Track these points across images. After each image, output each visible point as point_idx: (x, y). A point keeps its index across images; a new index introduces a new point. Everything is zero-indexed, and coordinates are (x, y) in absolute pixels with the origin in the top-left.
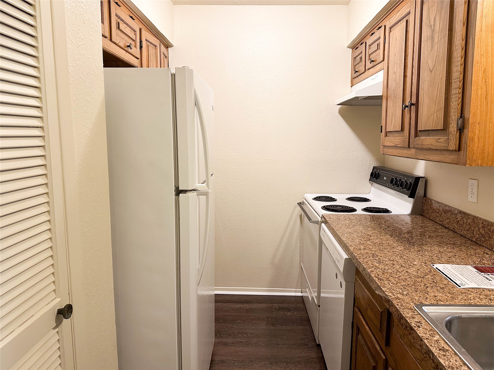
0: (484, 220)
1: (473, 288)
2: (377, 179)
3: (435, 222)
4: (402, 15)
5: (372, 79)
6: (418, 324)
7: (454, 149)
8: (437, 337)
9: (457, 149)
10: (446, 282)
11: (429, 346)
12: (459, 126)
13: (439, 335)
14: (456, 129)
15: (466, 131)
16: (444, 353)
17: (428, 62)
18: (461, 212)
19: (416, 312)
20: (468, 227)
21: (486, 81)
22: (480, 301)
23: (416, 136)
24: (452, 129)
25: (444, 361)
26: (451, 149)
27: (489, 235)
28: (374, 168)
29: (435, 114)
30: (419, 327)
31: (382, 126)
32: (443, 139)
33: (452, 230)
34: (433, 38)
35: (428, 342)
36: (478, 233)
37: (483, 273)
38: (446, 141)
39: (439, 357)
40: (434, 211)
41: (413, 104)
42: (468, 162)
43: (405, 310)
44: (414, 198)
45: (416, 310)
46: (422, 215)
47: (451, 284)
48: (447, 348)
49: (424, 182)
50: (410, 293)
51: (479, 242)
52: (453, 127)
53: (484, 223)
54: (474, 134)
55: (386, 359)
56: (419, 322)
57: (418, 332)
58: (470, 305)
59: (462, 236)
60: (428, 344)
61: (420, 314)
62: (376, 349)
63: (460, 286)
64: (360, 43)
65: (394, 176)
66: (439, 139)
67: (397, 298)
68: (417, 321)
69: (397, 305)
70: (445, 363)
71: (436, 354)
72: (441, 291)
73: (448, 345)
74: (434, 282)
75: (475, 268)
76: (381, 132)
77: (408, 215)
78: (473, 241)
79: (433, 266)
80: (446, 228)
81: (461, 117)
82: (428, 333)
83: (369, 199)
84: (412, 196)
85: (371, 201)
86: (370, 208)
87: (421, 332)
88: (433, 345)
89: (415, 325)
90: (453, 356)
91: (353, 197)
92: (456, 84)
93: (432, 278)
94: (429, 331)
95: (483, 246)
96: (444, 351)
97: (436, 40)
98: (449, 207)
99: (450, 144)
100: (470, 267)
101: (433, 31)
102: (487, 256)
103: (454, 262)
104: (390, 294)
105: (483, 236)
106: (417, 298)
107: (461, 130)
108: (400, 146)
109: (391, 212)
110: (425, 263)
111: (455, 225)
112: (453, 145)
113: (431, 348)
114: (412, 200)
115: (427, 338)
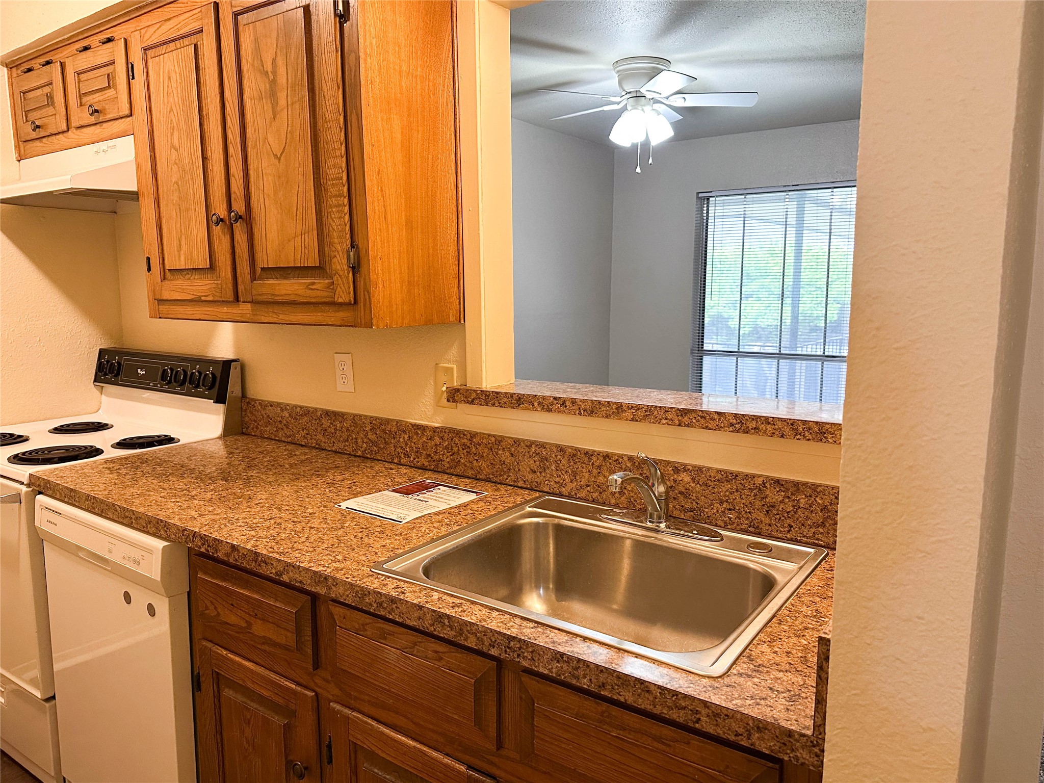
0: (372, 417)
1: (417, 518)
2: (117, 375)
3: (276, 440)
4: (179, 30)
5: (97, 152)
6: (399, 590)
7: (347, 301)
8: (436, 596)
9: (352, 300)
10: (378, 523)
11: (438, 610)
12: (352, 261)
13: (437, 591)
14: (345, 267)
15: (363, 270)
16: (461, 609)
17: (266, 138)
18: (327, 413)
19: (380, 576)
20: (345, 436)
21: (382, 190)
22: (439, 531)
23: (254, 278)
24: (338, 267)
25: (469, 618)
26: (340, 300)
27: (384, 439)
28: (102, 352)
29: (298, 239)
30: (403, 593)
31: (148, 259)
32: (320, 283)
33: (314, 447)
34: (273, 95)
35: (432, 605)
36: (365, 440)
37: (410, 496)
38: (328, 288)
39: (460, 616)
40: (269, 421)
41: (239, 217)
42: (374, 321)
43: (364, 581)
44: (224, 403)
45: (379, 574)
46: (243, 434)
47: (387, 522)
48: (458, 601)
49: (239, 369)
50: (347, 556)
51: (369, 456)
52: (340, 264)
53: (374, 422)
54: (377, 275)
55: (317, 694)
56: (398, 587)
57: (408, 599)
58: (433, 540)
59: (336, 452)
60: (434, 609)
61: (389, 577)
62: (288, 689)
63: (401, 522)
64: (43, 60)
65: (167, 365)
66: (313, 284)
67: (337, 569)
68: (393, 587)
69: (347, 578)
70: (472, 619)
71: (453, 615)
72: (383, 535)
73: (456, 597)
74: (363, 528)
75: (394, 491)
76: (149, 270)
77: (219, 438)
78: (359, 456)
79: (340, 506)
80: (302, 446)
81: (352, 247)
82: (421, 595)
83: (107, 425)
84: (220, 399)
85: (112, 426)
86: (132, 439)
87: (410, 598)
88: (441, 606)
89: (397, 593)
90: (472, 606)
91: (68, 425)
92: (336, 190)
93: (355, 523)
94: (420, 592)
95: (378, 460)
96: (459, 607)
97: (282, 102)
98: (301, 407)
99: (337, 292)
100: (386, 492)
101: (273, 82)
102: (393, 472)
103: (361, 492)
104: (321, 568)
105: (374, 443)
106: (363, 558)
107: (355, 269)
108: (210, 298)
109: (179, 440)
110: (325, 507)
111: (320, 437)
112: (344, 294)
113: (442, 610)
114: (221, 407)
115: (426, 602)
